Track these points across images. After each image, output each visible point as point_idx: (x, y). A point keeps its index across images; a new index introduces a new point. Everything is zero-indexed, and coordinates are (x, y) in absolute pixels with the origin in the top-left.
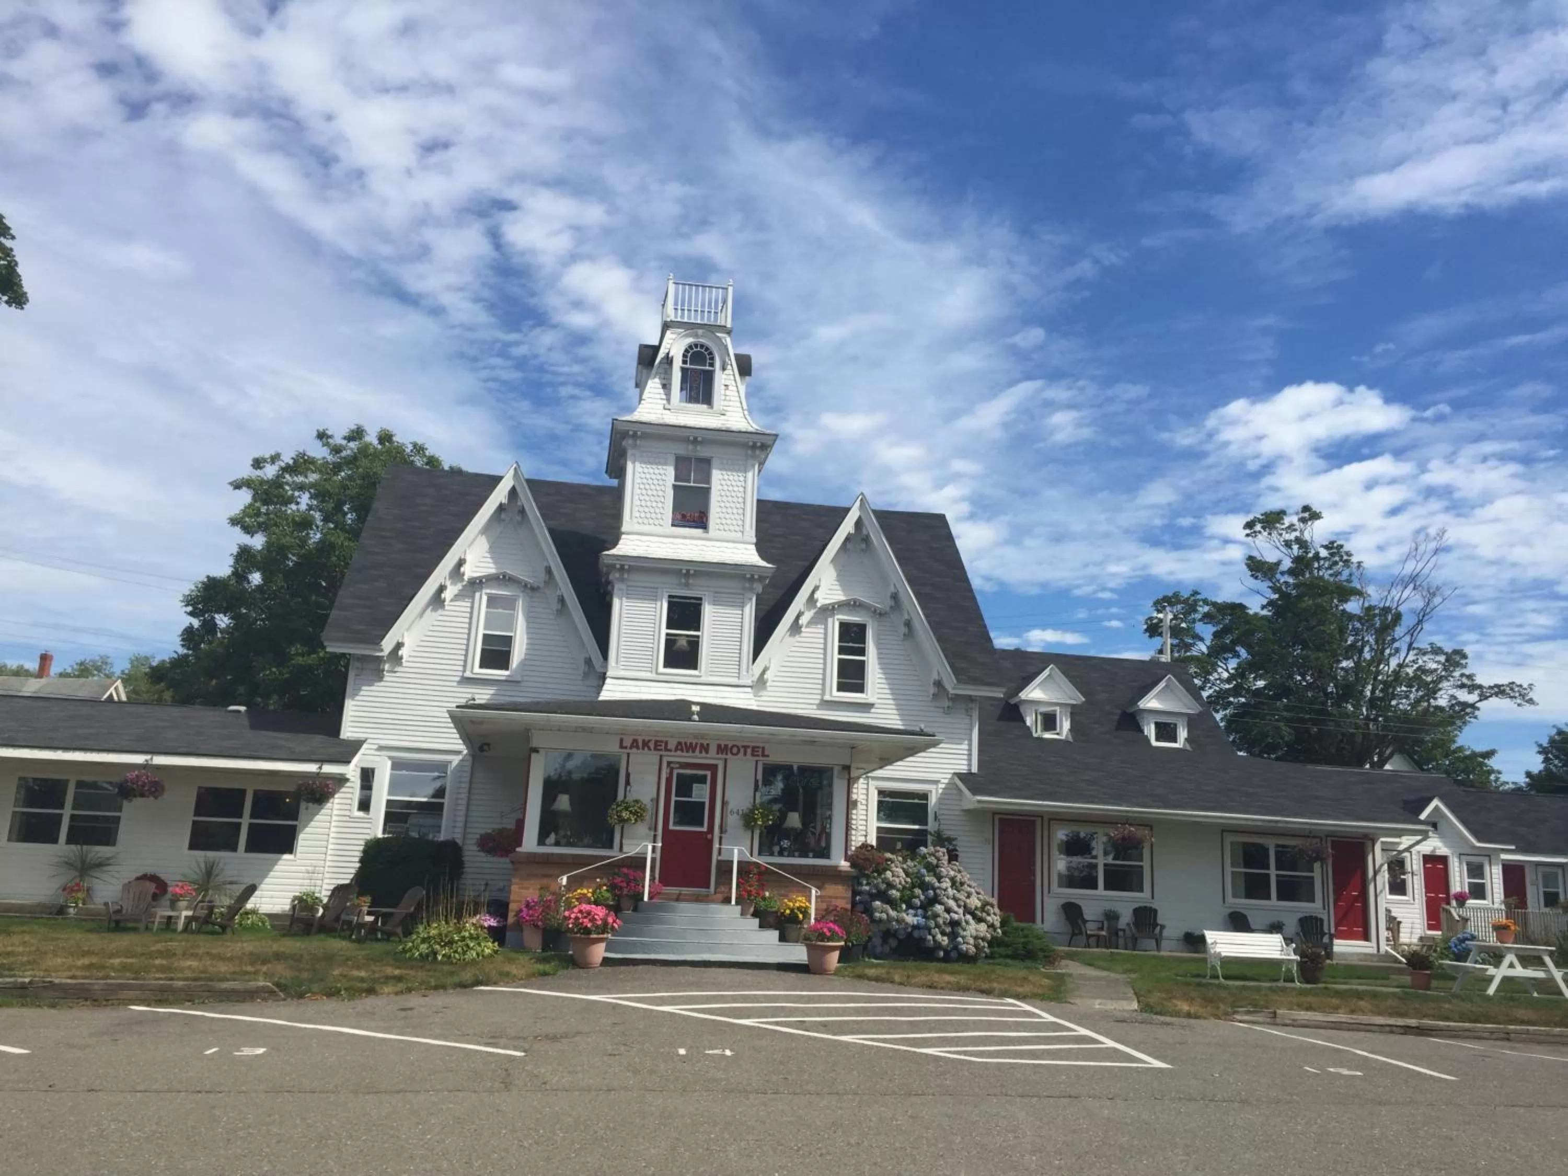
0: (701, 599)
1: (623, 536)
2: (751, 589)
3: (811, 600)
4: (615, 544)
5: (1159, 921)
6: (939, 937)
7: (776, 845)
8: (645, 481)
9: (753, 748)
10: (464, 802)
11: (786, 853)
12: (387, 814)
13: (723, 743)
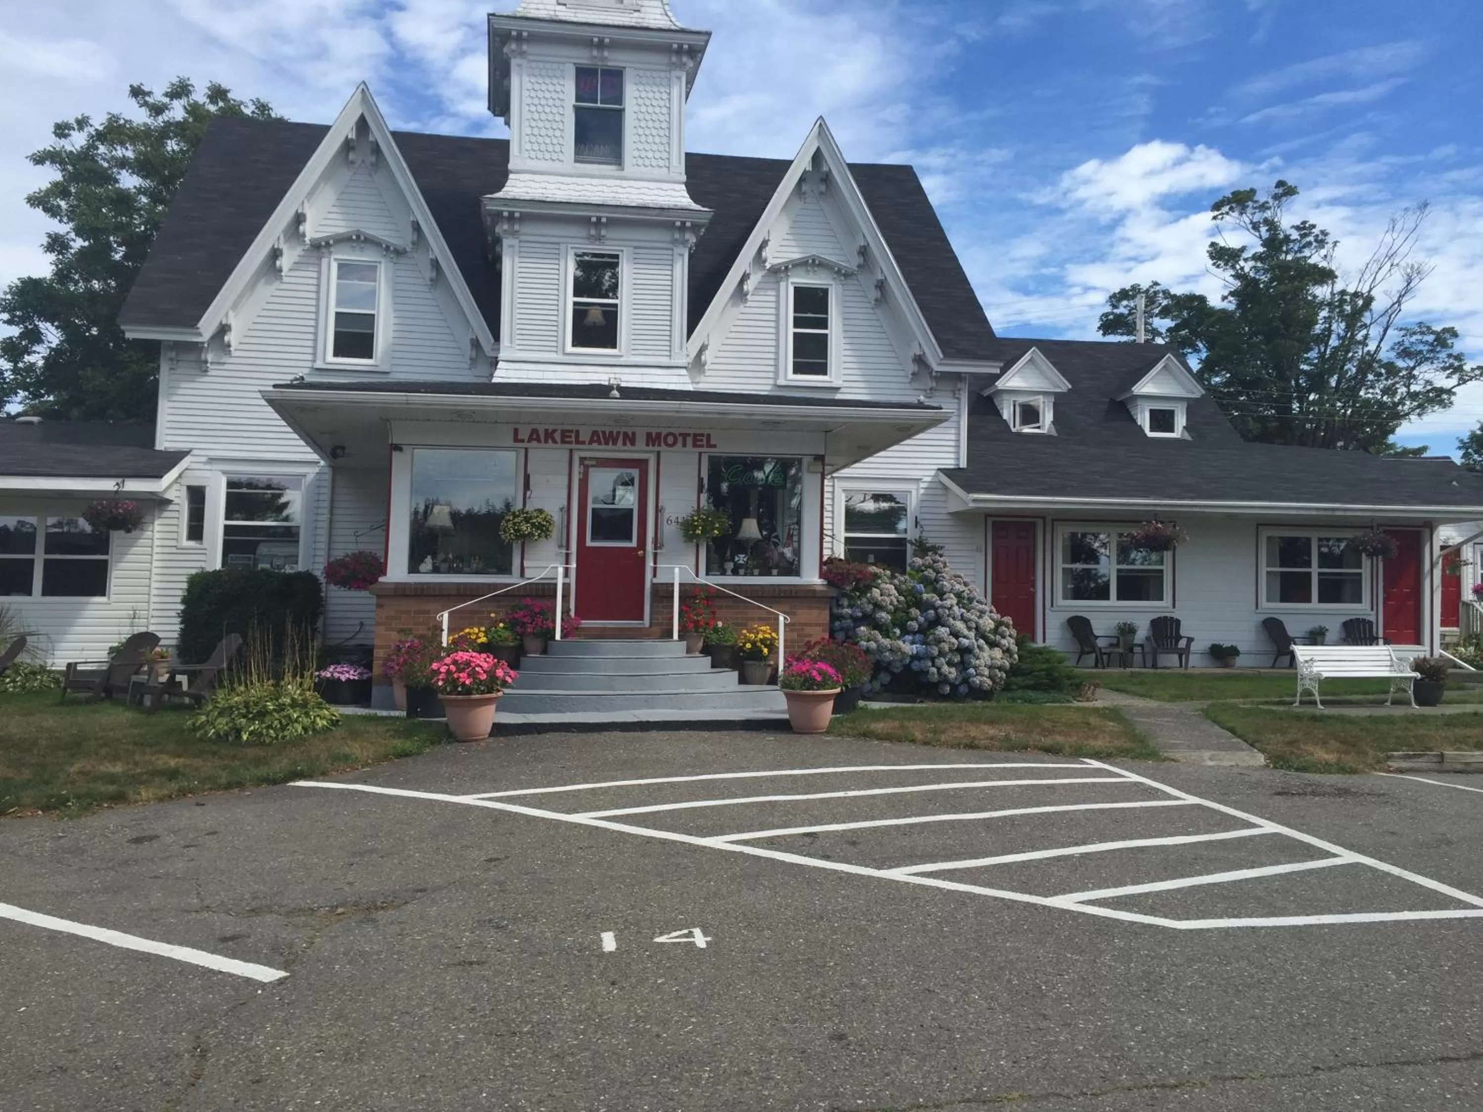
0: (617, 257)
1: (511, 176)
2: (684, 242)
3: (759, 259)
4: (500, 186)
5: (1183, 632)
6: (946, 669)
7: (730, 561)
8: (536, 101)
9: (695, 435)
10: (325, 525)
11: (742, 571)
12: (226, 543)
13: (654, 431)
